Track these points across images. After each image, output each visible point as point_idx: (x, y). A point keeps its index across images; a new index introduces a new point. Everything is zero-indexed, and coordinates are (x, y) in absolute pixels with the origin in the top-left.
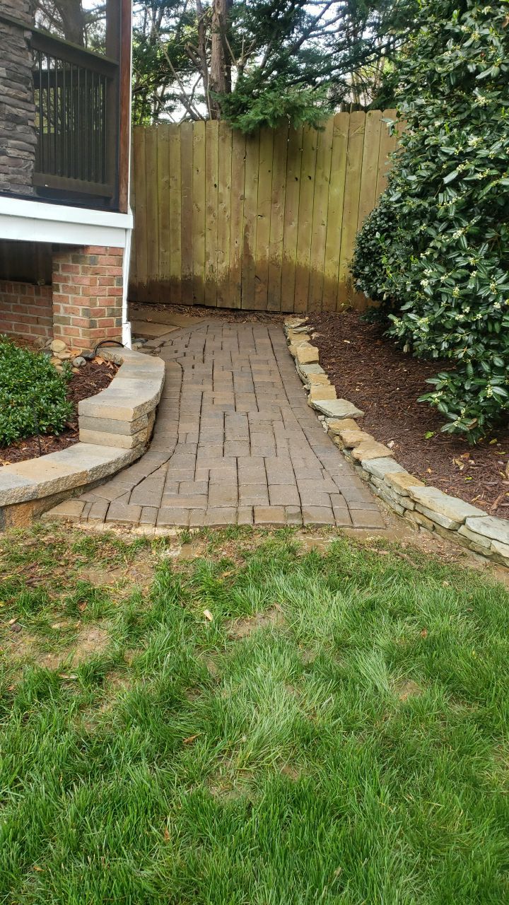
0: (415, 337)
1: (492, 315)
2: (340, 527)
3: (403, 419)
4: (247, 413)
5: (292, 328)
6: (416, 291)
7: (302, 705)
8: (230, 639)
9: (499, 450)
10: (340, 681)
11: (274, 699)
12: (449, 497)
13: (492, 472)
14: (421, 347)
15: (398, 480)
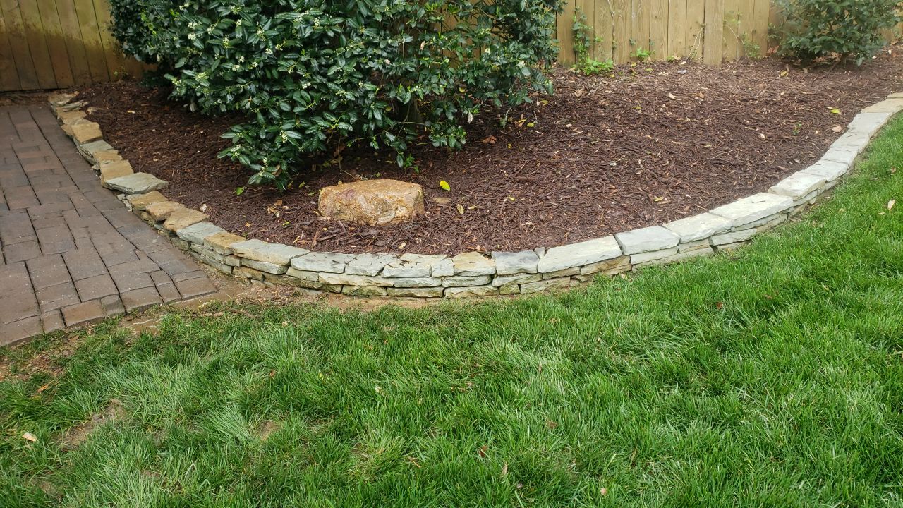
0: (198, 94)
1: (267, 61)
2: (168, 304)
3: (210, 180)
4: (26, 209)
5: (60, 106)
6: (186, 46)
7: (164, 484)
8: (65, 451)
9: (308, 192)
10: (197, 446)
11: (131, 491)
12: (272, 245)
13: (306, 213)
14: (208, 104)
15: (218, 241)
